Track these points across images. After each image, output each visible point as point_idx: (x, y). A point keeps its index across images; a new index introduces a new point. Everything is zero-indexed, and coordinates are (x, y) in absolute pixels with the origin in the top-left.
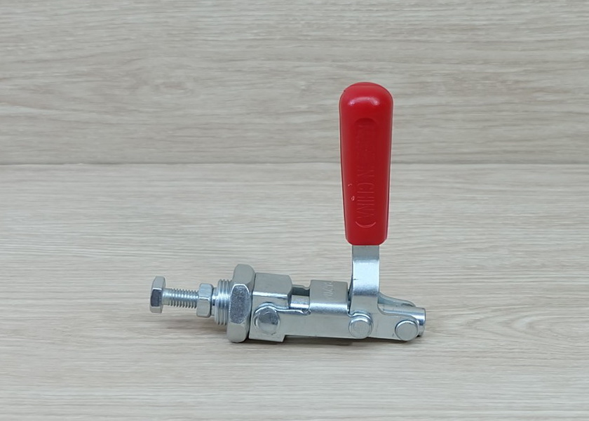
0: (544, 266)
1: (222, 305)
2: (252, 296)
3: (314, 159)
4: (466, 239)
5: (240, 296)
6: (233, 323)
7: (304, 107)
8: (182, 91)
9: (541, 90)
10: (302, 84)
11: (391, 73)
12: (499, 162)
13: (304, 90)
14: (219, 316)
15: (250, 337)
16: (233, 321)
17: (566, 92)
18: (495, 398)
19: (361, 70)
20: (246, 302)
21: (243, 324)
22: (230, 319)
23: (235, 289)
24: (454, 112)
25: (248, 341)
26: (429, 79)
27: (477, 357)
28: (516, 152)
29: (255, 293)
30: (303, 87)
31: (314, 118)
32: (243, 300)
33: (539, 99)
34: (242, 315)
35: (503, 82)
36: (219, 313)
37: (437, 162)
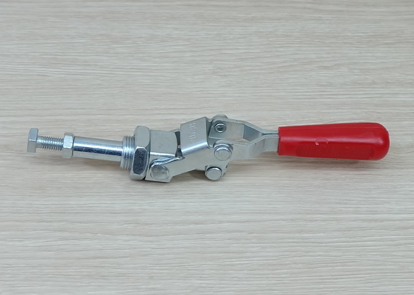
1: (128, 158)
2: (149, 155)
5: (141, 156)
14: (124, 165)
15: (146, 179)
16: (136, 173)
20: (145, 160)
21: (142, 175)
23: (137, 151)
29: (151, 153)
32: (143, 159)
36: (124, 163)
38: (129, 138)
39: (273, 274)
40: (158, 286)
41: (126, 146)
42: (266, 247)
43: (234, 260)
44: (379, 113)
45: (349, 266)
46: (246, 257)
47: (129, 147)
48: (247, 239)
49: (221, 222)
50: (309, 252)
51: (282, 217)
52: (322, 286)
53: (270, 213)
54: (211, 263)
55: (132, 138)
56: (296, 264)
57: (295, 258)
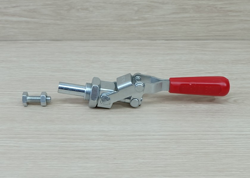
0: (237, 79)
1: (88, 93)
2: (100, 90)
3: (140, 39)
4: (205, 69)
5: (95, 90)
6: (92, 100)
7: (136, 18)
8: (88, 11)
9: (231, 11)
10: (136, 8)
11: (171, 4)
12: (213, 40)
13: (136, 11)
14: (86, 97)
15: (98, 106)
16: (92, 99)
17: (240, 12)
18: (225, 128)
19: (159, 3)
20: (98, 92)
21: (96, 101)
22: (91, 99)
23: (93, 87)
24: (196, 20)
25: (97, 107)
26: (186, 7)
27: (216, 113)
28: (220, 36)
29: (101, 89)
30: (136, 10)
31: (141, 22)
32: (96, 91)
33: (230, 15)
34: (96, 98)
35: (216, 8)
36: (86, 96)
37: (189, 40)
38: (89, 84)
39: (185, 157)
40: (119, 162)
41: (87, 87)
42: (180, 146)
43: (162, 151)
44: (241, 91)
45: (229, 154)
46: (169, 150)
47: (89, 88)
48: (170, 143)
49: (154, 135)
50: (205, 148)
51: (189, 133)
52: (213, 162)
53: (182, 132)
54: (149, 153)
55: (90, 84)
56: (198, 153)
57: (197, 150)
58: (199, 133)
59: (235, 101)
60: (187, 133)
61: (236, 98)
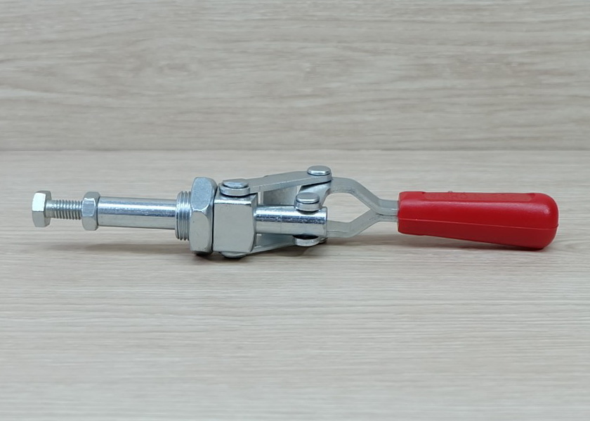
8: (186, 73)
9: (546, 72)
10: (307, 66)
11: (396, 54)
13: (309, 72)
17: (571, 74)
26: (434, 61)
33: (544, 82)
35: (509, 64)
58: (474, 302)
59: (570, 247)
60: (441, 302)
61: (572, 242)
